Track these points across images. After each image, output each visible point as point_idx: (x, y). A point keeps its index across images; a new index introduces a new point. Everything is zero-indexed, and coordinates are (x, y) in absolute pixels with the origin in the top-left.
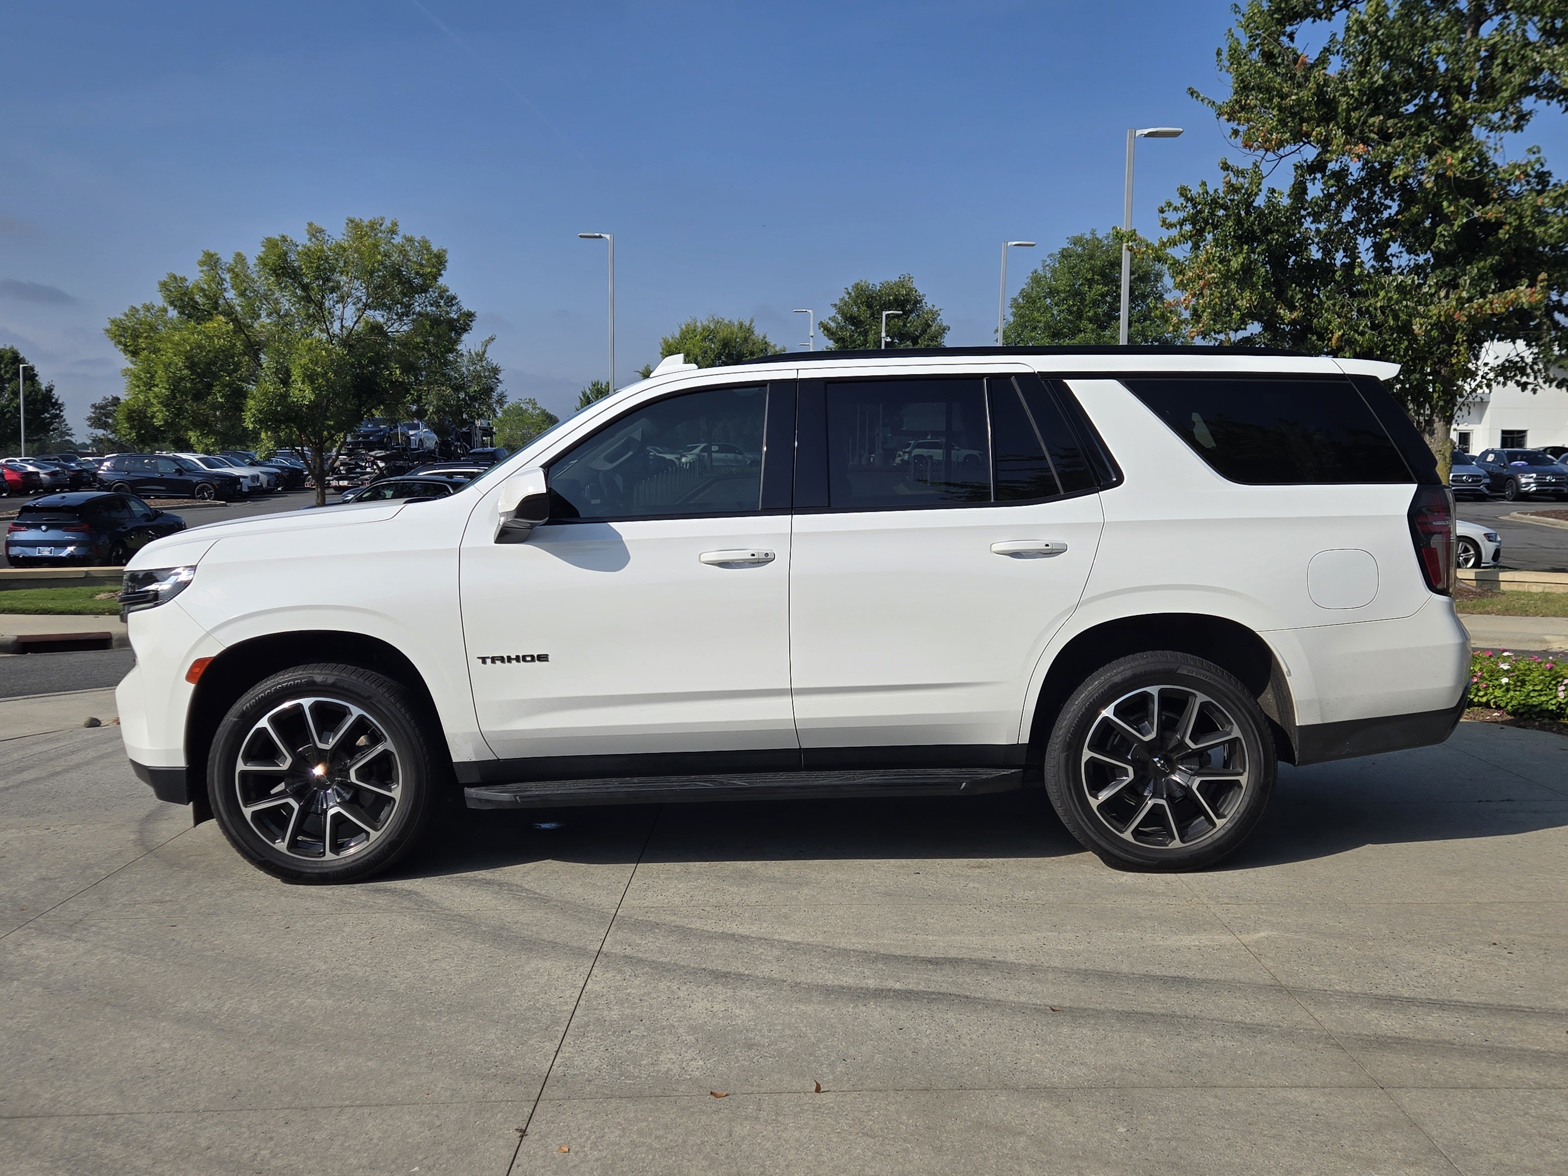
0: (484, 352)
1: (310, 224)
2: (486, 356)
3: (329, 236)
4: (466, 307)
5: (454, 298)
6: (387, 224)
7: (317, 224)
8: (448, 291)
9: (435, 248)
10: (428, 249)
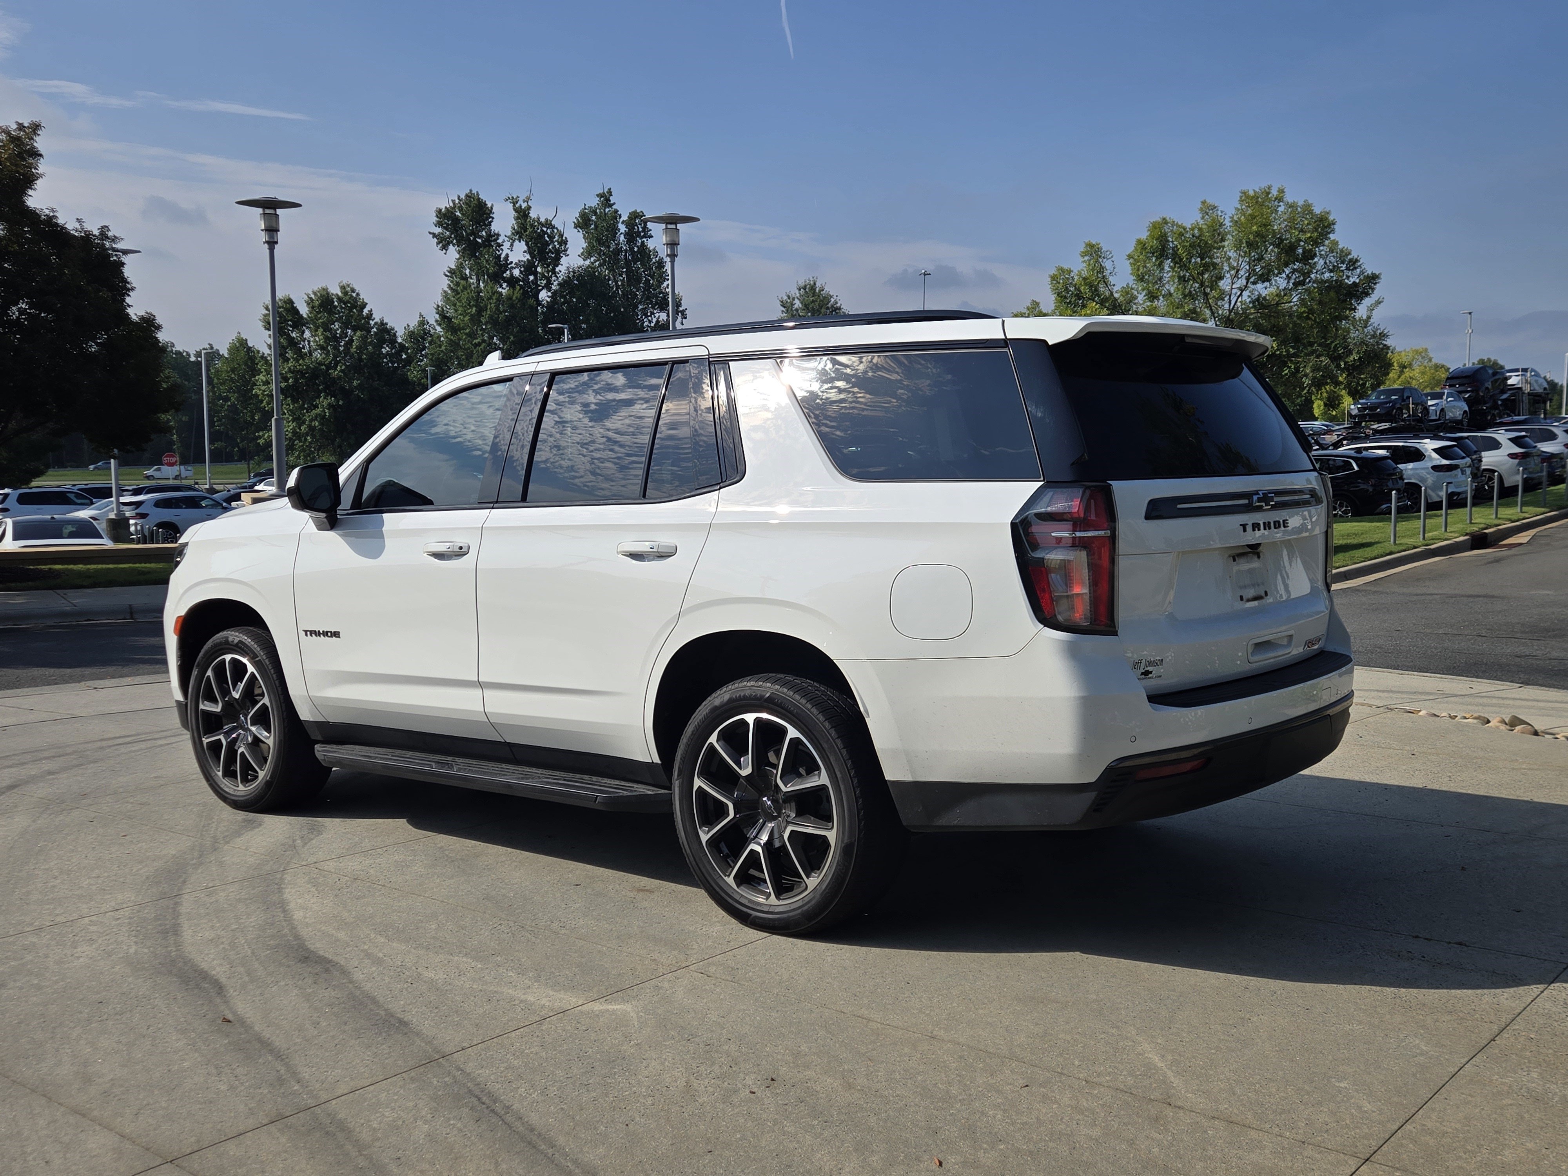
0: (1369, 317)
1: (1204, 203)
2: (1372, 320)
3: (1222, 212)
4: (1370, 269)
5: (1357, 261)
6: (1274, 192)
7: (1210, 201)
8: (1350, 254)
9: (1317, 210)
10: (1311, 212)
